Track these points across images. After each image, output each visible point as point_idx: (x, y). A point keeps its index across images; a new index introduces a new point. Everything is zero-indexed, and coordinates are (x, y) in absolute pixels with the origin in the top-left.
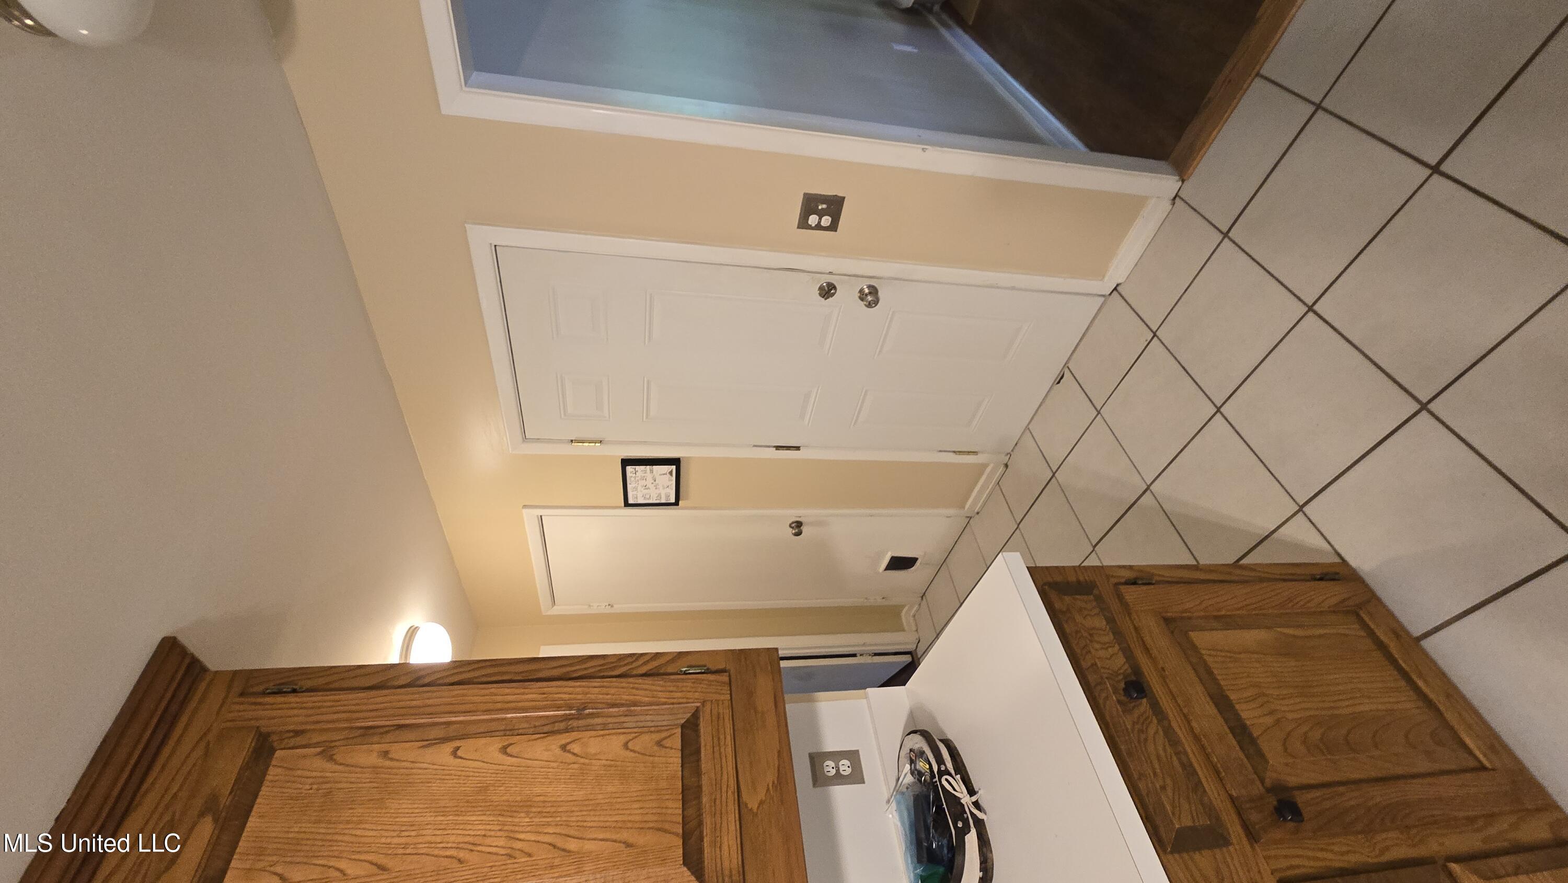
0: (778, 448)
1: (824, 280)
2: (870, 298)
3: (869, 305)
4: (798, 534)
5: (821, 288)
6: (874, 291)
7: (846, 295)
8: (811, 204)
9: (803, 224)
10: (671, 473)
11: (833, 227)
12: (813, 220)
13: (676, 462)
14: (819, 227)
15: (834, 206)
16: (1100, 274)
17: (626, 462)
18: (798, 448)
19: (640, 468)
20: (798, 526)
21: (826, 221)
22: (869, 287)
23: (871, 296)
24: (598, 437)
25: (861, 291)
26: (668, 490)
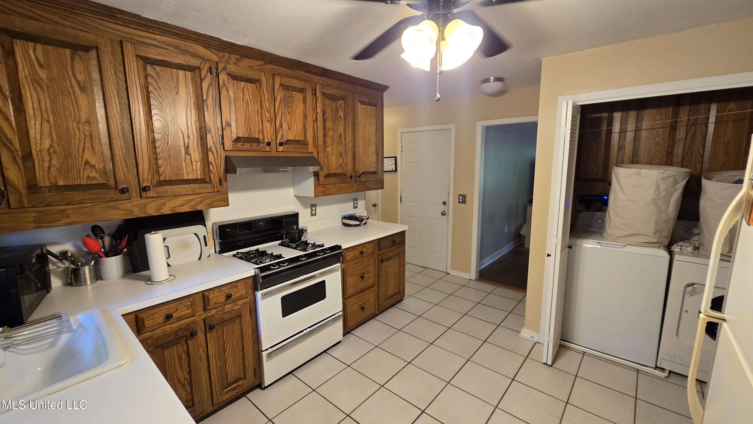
0: (401, 197)
1: (447, 202)
2: (443, 213)
3: (442, 213)
4: (373, 205)
5: (445, 202)
6: (445, 214)
7: (444, 208)
8: (464, 196)
9: (460, 195)
10: (393, 169)
11: (459, 202)
12: (461, 197)
13: (396, 170)
14: (459, 199)
15: (464, 202)
16: (452, 269)
17: (396, 158)
18: (401, 202)
19: (394, 161)
20: (375, 205)
21: (461, 200)
22: (446, 213)
23: (443, 214)
24: (403, 150)
25: (445, 211)
26: (387, 169)
